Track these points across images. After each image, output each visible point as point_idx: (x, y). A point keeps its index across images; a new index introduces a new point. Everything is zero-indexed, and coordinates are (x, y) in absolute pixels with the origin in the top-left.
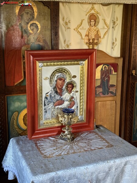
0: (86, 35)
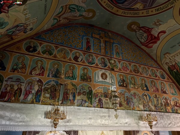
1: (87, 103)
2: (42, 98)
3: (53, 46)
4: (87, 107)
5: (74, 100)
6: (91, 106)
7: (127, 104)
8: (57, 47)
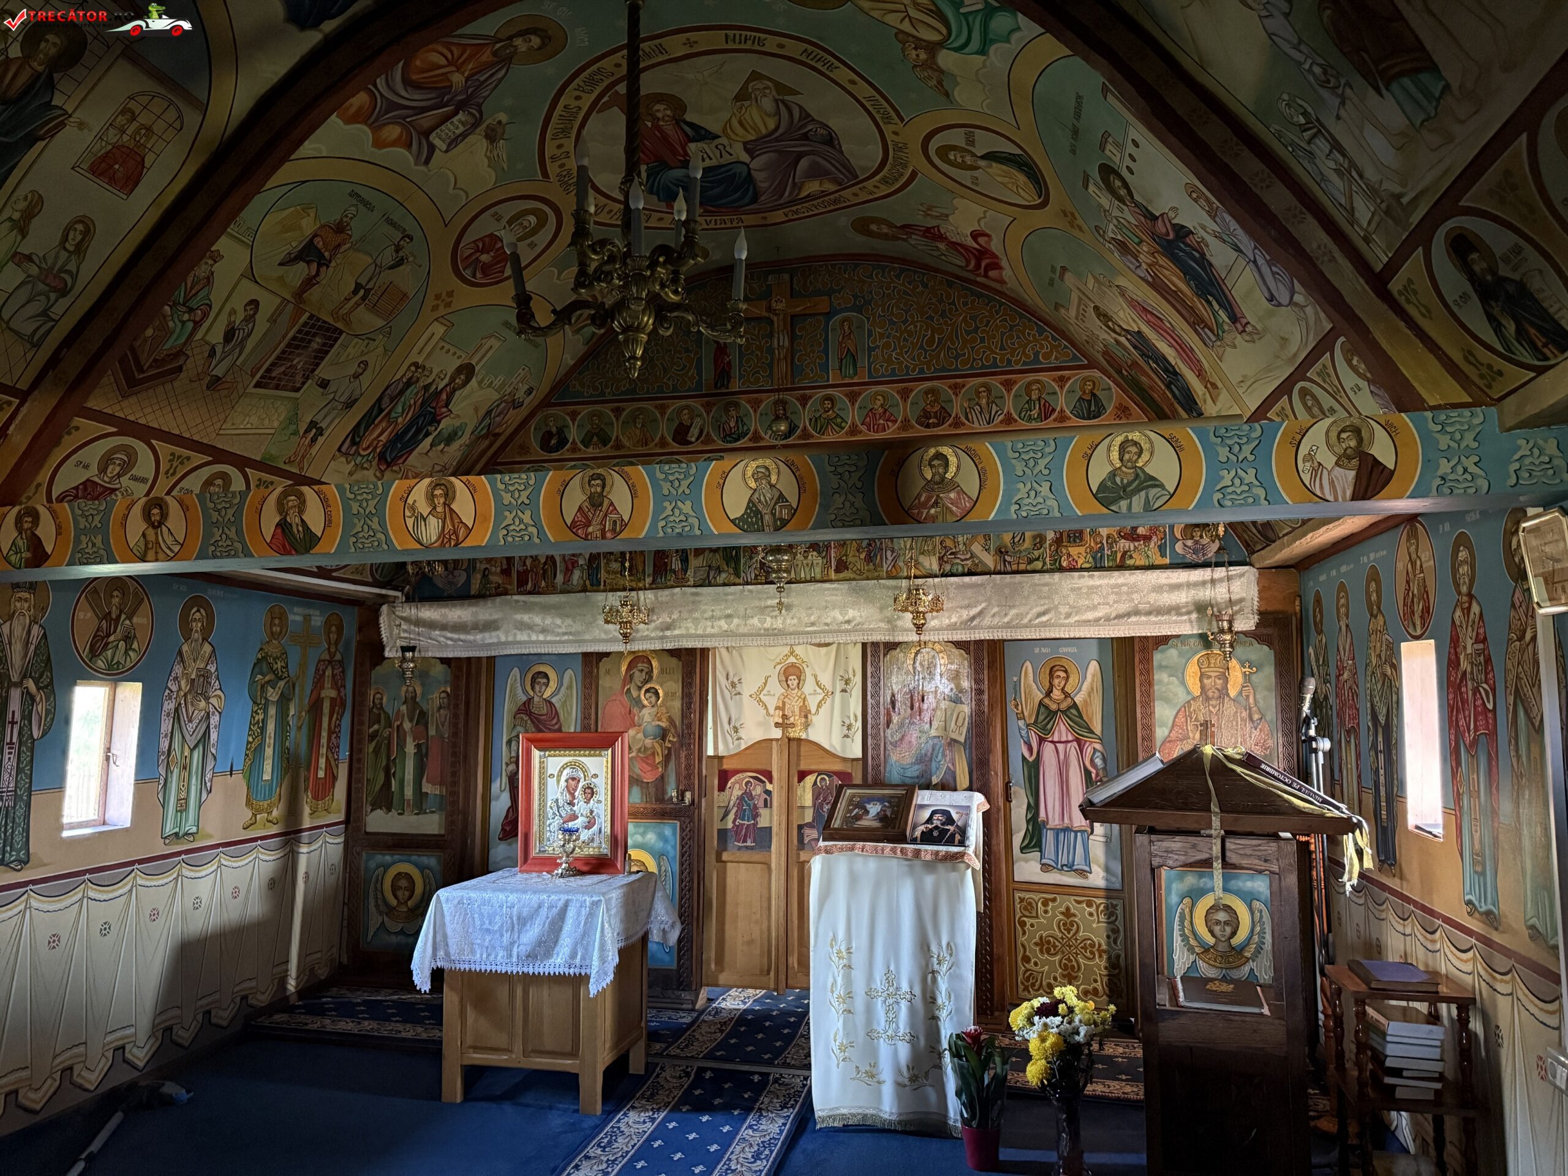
0: (777, 708)
1: (724, 575)
2: (603, 575)
3: (606, 409)
4: (724, 585)
5: (685, 570)
6: (737, 581)
7: (869, 559)
8: (617, 411)
